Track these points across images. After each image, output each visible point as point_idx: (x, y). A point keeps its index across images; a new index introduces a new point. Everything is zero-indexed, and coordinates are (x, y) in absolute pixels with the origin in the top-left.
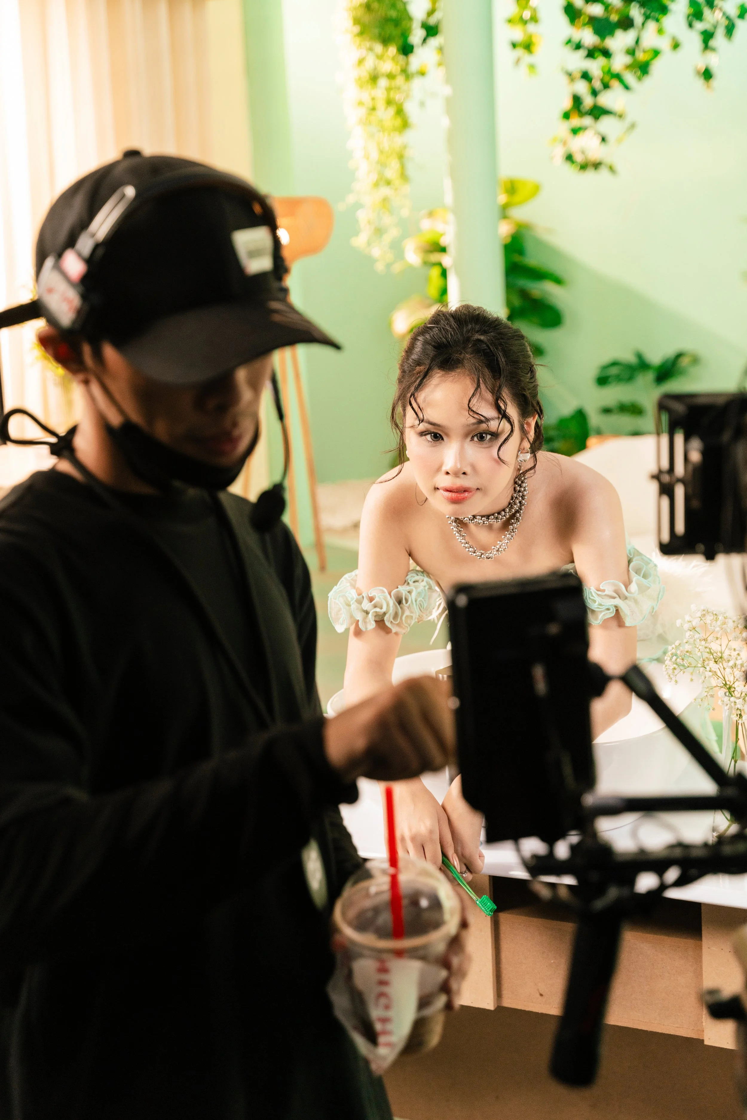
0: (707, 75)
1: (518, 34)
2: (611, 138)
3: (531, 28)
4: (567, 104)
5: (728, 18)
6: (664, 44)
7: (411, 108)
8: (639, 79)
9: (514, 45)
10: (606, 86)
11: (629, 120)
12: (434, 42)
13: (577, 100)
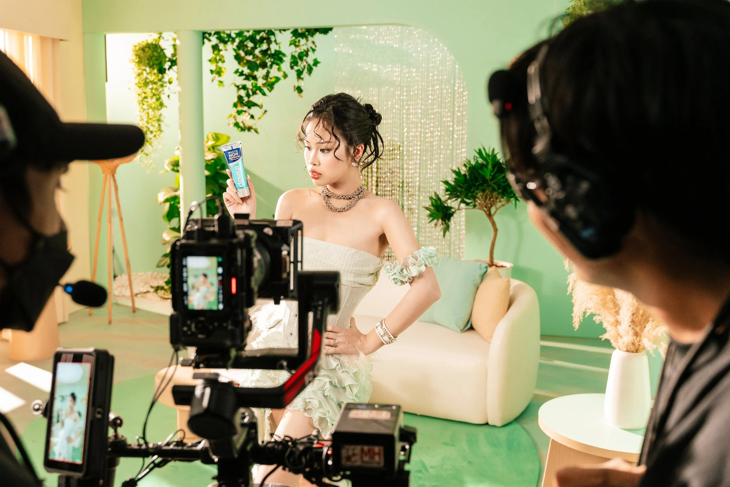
0: (299, 90)
1: (213, 67)
2: (256, 117)
3: (220, 64)
4: (236, 100)
5: (309, 65)
6: (280, 75)
7: (164, 98)
8: (270, 91)
9: (212, 72)
10: (254, 93)
11: (264, 108)
12: (175, 68)
13: (240, 98)
